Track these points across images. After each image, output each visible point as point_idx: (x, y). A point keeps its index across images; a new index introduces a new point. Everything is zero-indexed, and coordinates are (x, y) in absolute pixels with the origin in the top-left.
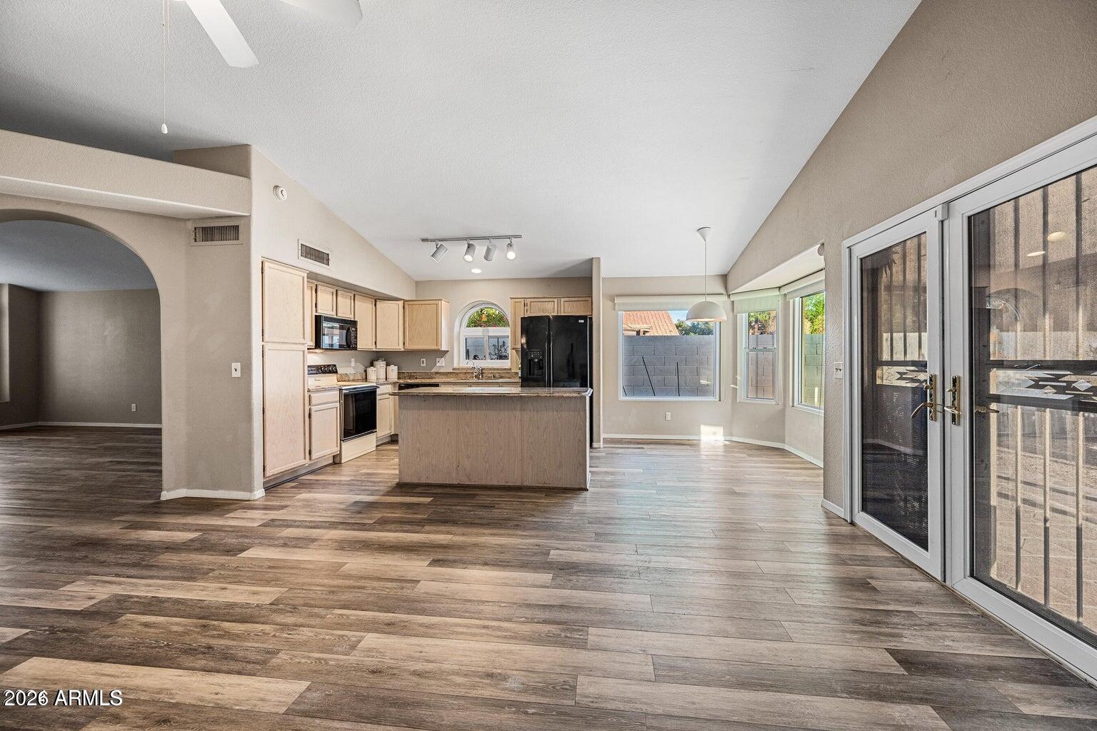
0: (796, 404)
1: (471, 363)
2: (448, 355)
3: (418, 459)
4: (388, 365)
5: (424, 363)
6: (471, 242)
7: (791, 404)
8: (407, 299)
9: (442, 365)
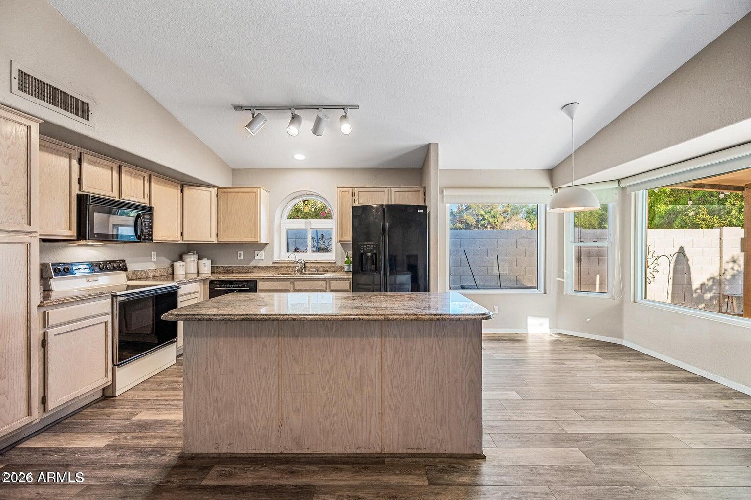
0: (639, 299)
1: (293, 257)
2: (268, 247)
3: (216, 416)
4: (199, 258)
5: (241, 256)
6: (296, 112)
7: (632, 300)
8: (220, 186)
9: (261, 258)
